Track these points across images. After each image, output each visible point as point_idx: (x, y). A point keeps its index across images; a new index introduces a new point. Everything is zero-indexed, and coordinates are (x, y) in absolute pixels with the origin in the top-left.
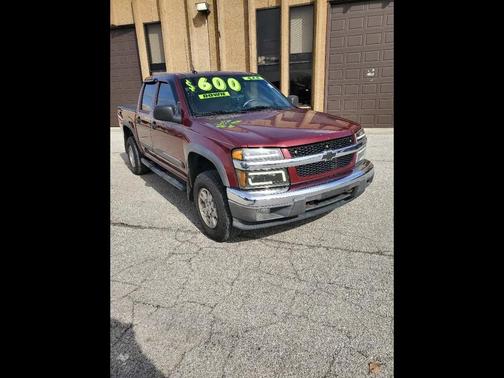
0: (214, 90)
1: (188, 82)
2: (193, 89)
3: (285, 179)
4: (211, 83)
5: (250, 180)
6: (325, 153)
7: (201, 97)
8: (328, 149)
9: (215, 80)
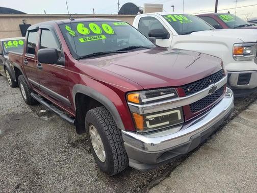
0: (92, 34)
1: (68, 28)
2: (73, 33)
3: (180, 118)
4: (88, 27)
5: (148, 123)
6: (210, 87)
7: (82, 40)
8: (211, 83)
9: (91, 25)
